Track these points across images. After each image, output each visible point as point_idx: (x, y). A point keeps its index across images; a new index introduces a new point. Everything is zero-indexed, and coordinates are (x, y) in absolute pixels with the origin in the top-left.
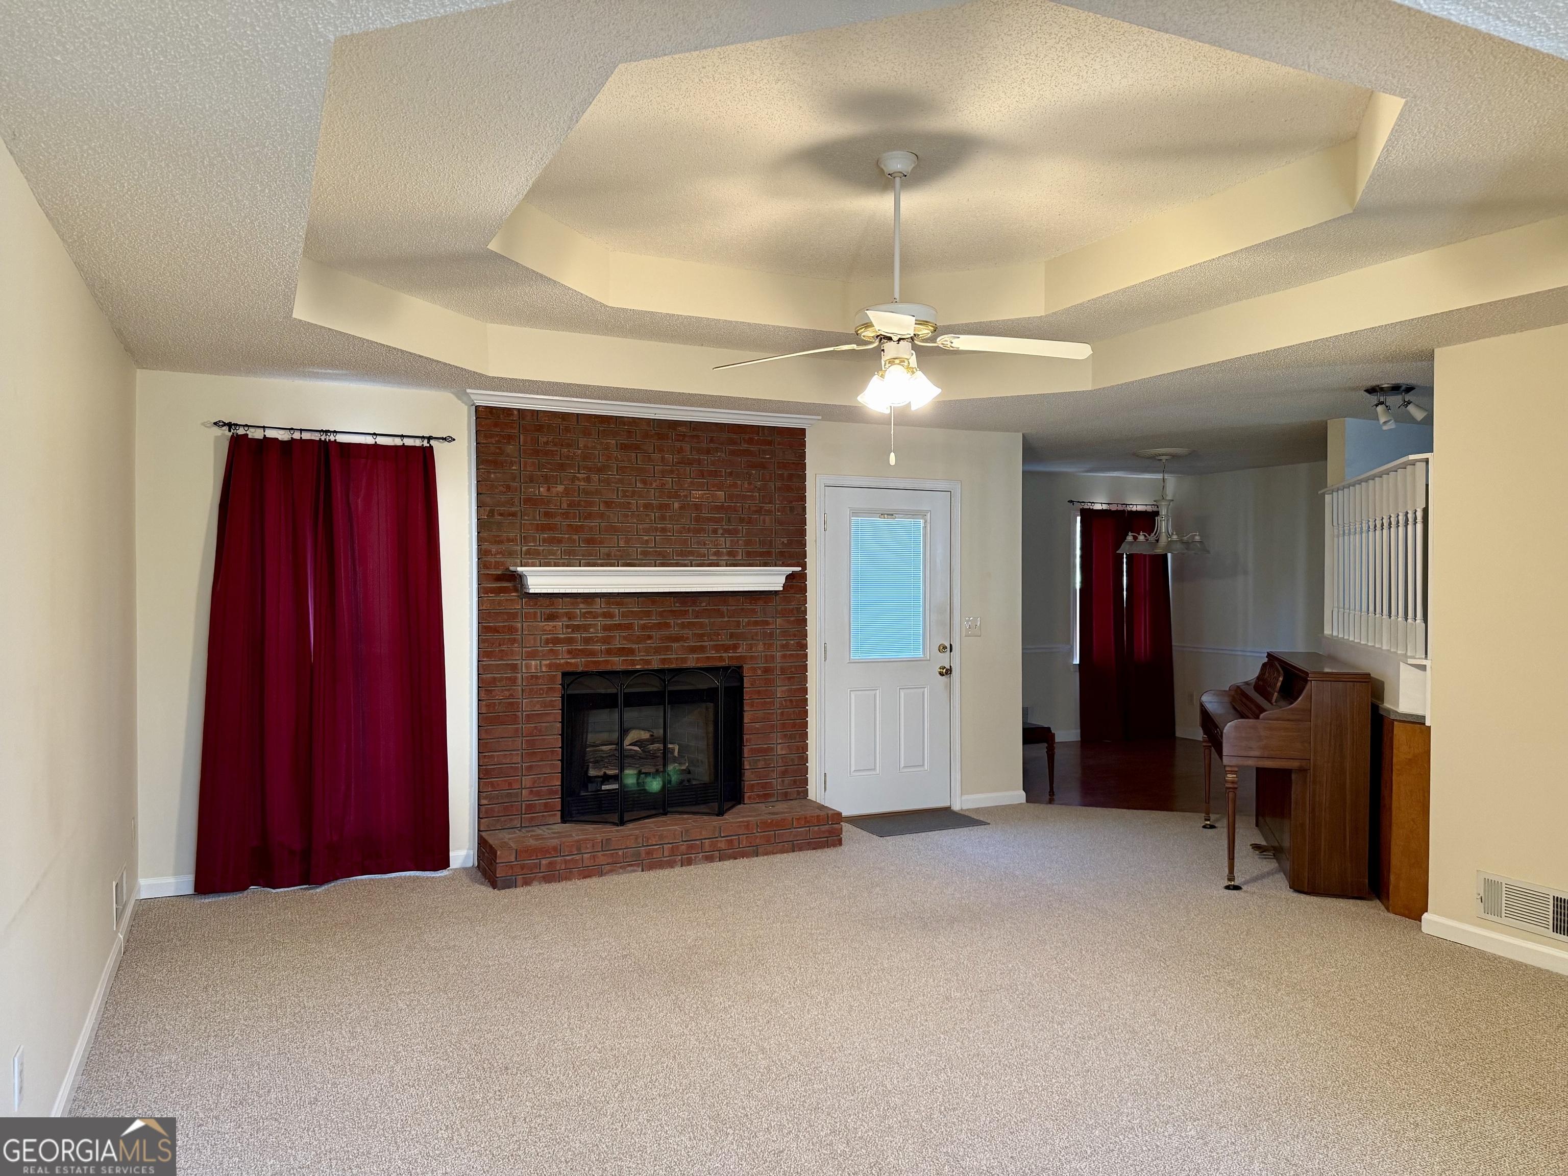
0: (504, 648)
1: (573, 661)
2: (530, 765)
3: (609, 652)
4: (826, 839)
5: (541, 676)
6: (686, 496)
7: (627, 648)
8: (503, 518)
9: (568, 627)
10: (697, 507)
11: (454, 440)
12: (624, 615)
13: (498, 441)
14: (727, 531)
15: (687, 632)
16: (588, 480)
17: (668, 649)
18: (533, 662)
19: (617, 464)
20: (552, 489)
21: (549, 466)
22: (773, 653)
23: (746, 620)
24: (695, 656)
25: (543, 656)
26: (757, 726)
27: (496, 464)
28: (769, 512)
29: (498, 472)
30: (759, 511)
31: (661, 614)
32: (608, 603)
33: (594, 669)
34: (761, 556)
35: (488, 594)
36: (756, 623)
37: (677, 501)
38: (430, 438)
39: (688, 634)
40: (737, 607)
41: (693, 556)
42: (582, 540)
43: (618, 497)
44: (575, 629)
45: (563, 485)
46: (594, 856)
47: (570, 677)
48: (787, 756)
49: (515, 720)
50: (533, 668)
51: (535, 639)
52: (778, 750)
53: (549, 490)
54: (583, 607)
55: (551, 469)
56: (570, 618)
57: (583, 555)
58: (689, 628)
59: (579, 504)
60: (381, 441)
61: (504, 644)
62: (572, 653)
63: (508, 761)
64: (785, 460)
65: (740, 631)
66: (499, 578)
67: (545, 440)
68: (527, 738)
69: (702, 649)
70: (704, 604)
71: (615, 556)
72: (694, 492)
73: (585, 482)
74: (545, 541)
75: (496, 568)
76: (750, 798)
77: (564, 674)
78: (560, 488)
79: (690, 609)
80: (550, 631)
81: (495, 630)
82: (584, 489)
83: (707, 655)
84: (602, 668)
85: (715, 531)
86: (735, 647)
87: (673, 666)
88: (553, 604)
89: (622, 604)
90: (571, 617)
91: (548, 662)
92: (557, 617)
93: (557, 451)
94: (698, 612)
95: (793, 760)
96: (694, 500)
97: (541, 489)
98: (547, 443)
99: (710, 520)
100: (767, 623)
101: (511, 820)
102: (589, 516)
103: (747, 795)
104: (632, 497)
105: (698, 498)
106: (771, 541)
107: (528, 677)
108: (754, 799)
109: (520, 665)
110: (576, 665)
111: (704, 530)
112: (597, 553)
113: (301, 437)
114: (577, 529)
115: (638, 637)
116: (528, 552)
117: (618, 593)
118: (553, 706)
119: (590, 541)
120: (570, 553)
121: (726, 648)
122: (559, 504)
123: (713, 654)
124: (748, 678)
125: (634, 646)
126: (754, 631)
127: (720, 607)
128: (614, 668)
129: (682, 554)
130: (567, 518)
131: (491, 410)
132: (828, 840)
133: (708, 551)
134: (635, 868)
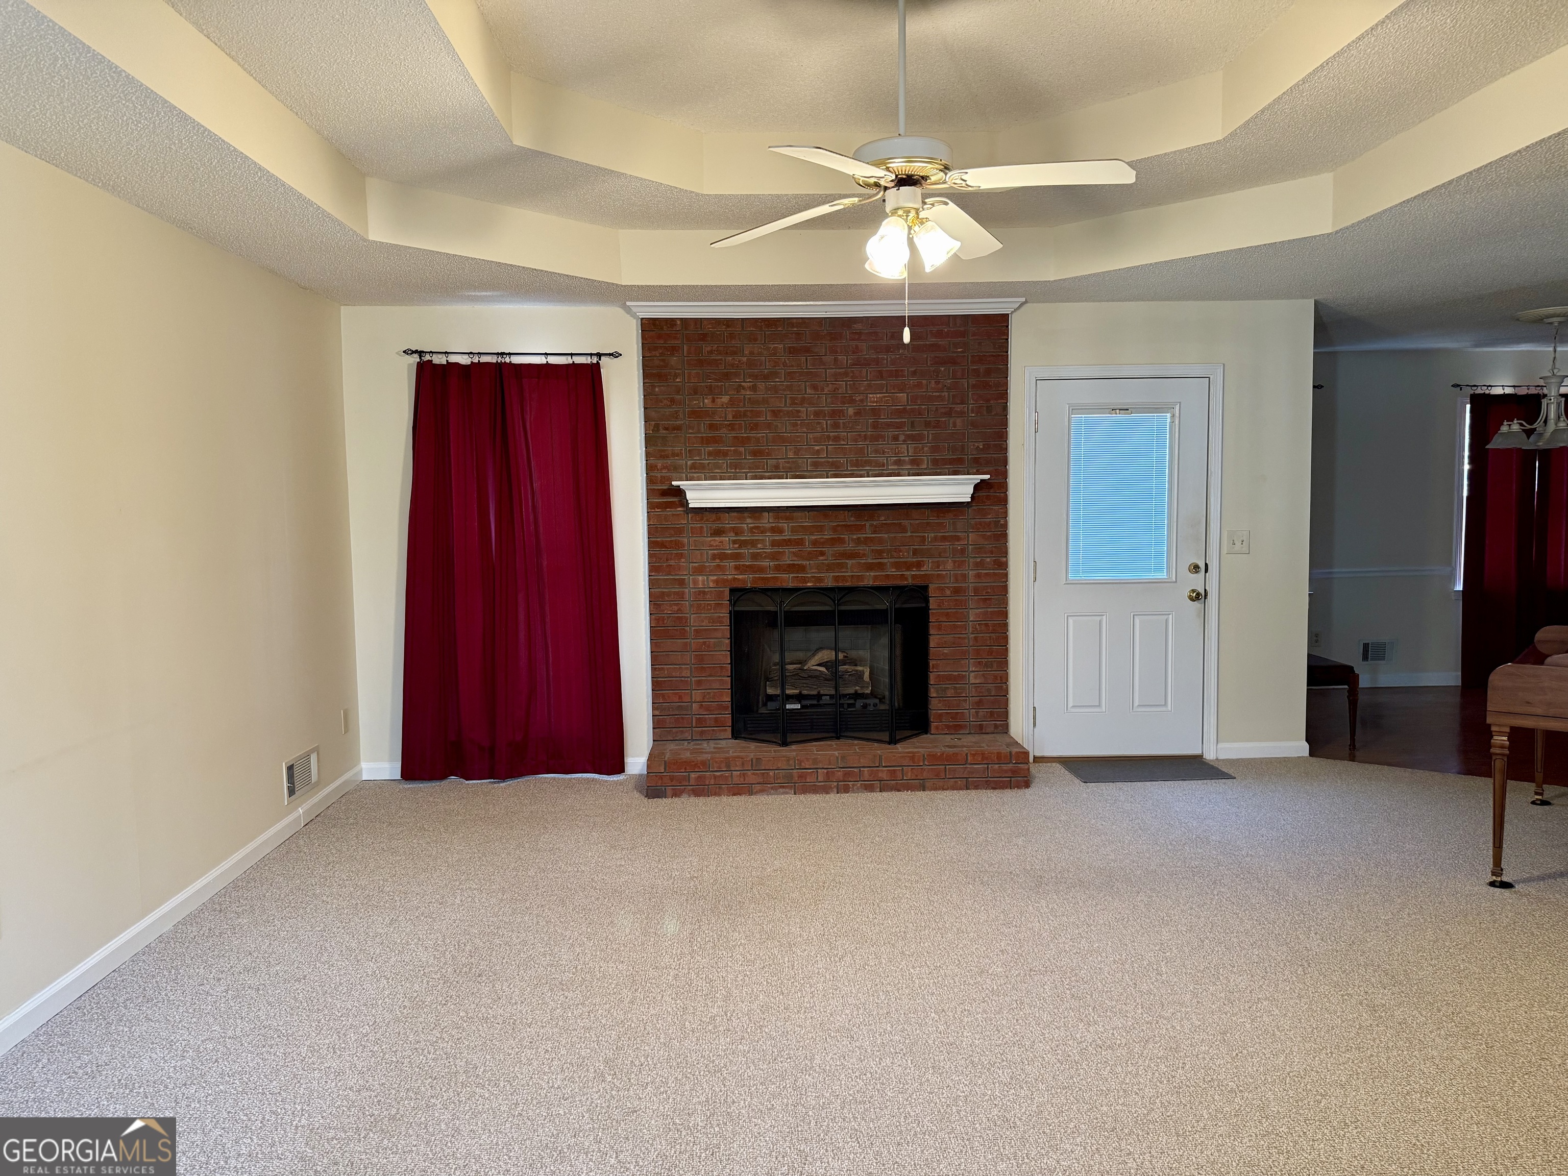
0: (672, 563)
1: (740, 577)
2: (699, 680)
3: (778, 568)
4: (1009, 779)
5: (708, 591)
6: (862, 401)
7: (798, 565)
8: (667, 432)
9: (734, 542)
10: (875, 412)
11: (621, 355)
12: (794, 530)
13: (662, 353)
14: (908, 437)
15: (861, 548)
16: (754, 388)
17: (841, 566)
18: (700, 578)
19: (785, 370)
20: (716, 400)
21: (714, 376)
22: (964, 572)
23: (933, 535)
24: (872, 574)
25: (711, 571)
26: (945, 651)
27: (660, 377)
28: (961, 414)
29: (663, 386)
30: (949, 414)
31: (834, 529)
32: (777, 518)
33: (761, 585)
34: (950, 464)
35: (654, 509)
36: (944, 539)
37: (850, 407)
38: (599, 355)
39: (864, 550)
40: (922, 521)
41: (870, 466)
42: (749, 453)
43: (785, 405)
44: (743, 544)
45: (728, 395)
46: (744, 775)
47: (738, 593)
48: (982, 685)
49: (683, 634)
50: (700, 583)
51: (702, 554)
52: (971, 678)
53: (713, 401)
54: (749, 522)
55: (715, 379)
56: (737, 534)
57: (750, 468)
58: (866, 544)
59: (745, 415)
60: (553, 360)
61: (671, 559)
62: (739, 569)
63: (678, 674)
64: (981, 352)
65: (926, 547)
66: (664, 493)
67: (709, 349)
68: (696, 653)
69: (881, 566)
70: (883, 518)
71: (783, 468)
72: (871, 396)
73: (750, 391)
74: (710, 454)
75: (662, 483)
76: (937, 728)
77: (732, 591)
78: (725, 399)
79: (868, 524)
80: (716, 546)
81: (662, 545)
82: (750, 399)
83: (887, 573)
84: (770, 585)
85: (896, 438)
86: (919, 565)
87: (848, 584)
88: (719, 519)
89: (792, 519)
90: (737, 531)
91: (715, 578)
92: (724, 532)
93: (721, 360)
94: (876, 526)
95: (989, 690)
96: (872, 404)
97: (706, 401)
98: (711, 352)
99: (889, 425)
100: (958, 539)
101: (682, 731)
102: (755, 427)
103: (933, 725)
104: (801, 405)
105: (876, 402)
106: (963, 446)
107: (695, 592)
108: (943, 729)
109: (687, 581)
110: (743, 581)
111: (883, 437)
112: (764, 465)
113: (479, 361)
114: (743, 441)
115: (809, 553)
116: (693, 467)
117: (787, 507)
118: (721, 622)
119: (755, 453)
120: (736, 466)
121: (909, 566)
122: (723, 415)
123: (892, 571)
124: (933, 598)
125: (804, 563)
126: (942, 547)
127: (901, 521)
128: (784, 584)
129: (857, 464)
130: (733, 429)
131: (653, 321)
132: (1011, 780)
133: (887, 460)
134: (787, 790)
